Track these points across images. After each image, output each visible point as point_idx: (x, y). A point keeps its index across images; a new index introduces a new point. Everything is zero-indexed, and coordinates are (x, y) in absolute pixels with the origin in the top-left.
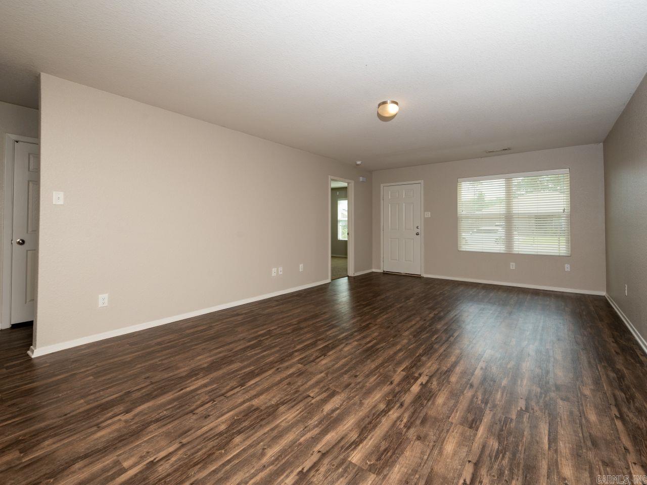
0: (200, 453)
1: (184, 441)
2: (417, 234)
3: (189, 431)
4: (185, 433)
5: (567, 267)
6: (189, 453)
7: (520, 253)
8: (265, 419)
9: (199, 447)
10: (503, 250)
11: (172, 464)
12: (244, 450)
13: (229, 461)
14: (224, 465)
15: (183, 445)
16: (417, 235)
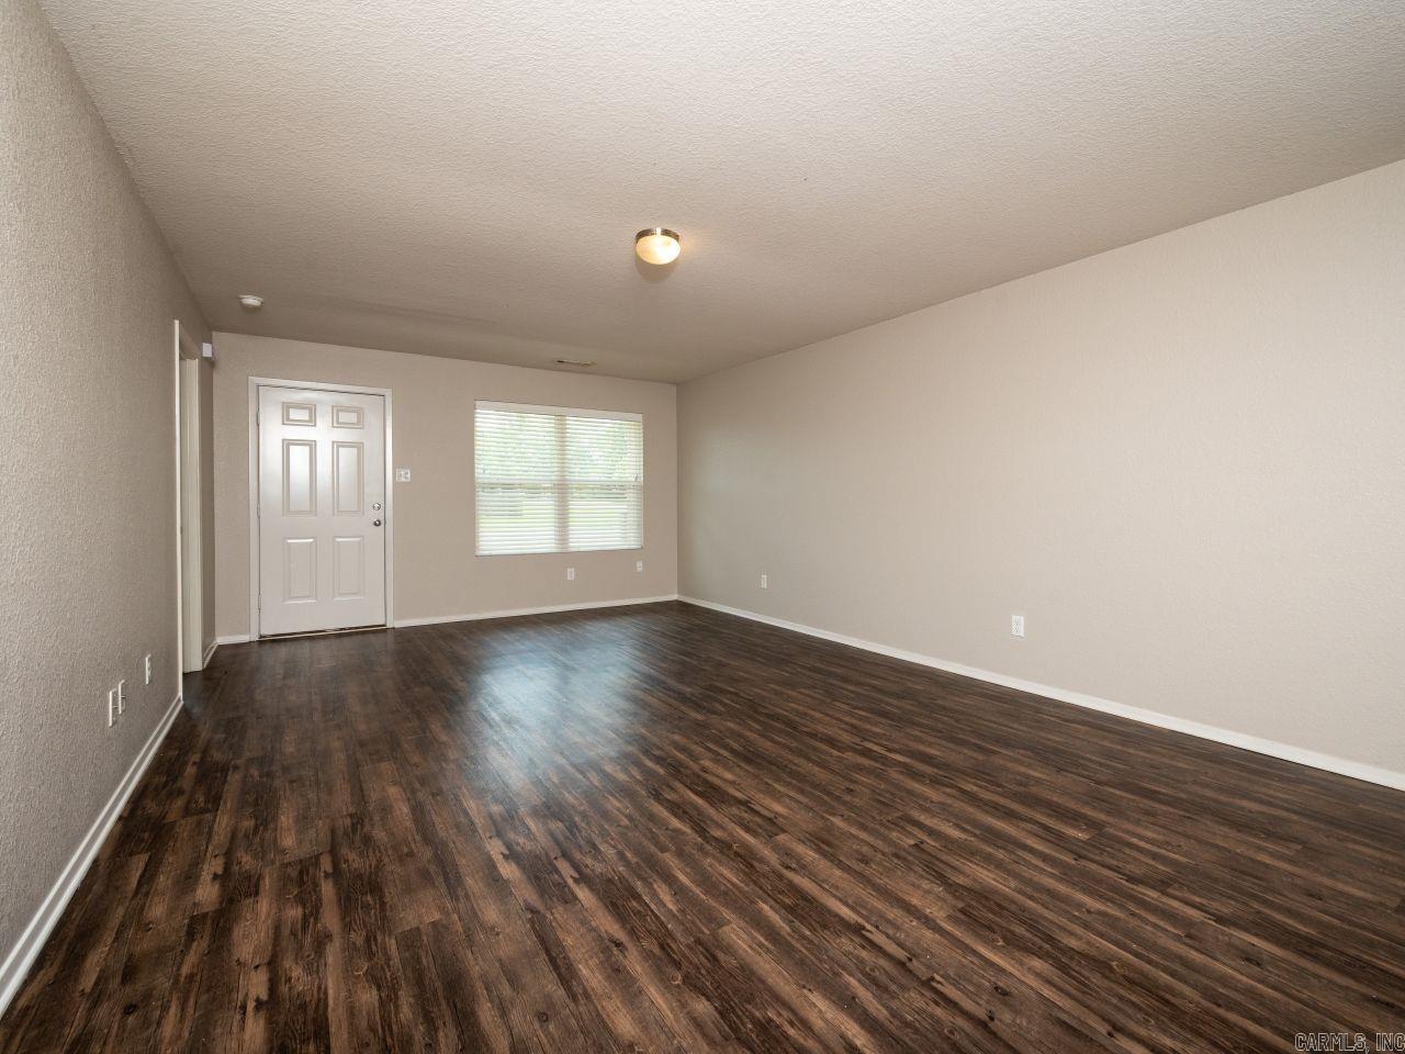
0: (1133, 998)
1: (1103, 1028)
2: (377, 524)
3: (1063, 1024)
4: (1075, 1030)
5: (640, 566)
6: (1140, 1016)
7: (581, 549)
8: (996, 903)
9: (1114, 1001)
10: (551, 547)
11: (1182, 1042)
12: (1101, 936)
13: (1136, 955)
14: (1150, 962)
15: (1117, 1028)
16: (375, 524)
